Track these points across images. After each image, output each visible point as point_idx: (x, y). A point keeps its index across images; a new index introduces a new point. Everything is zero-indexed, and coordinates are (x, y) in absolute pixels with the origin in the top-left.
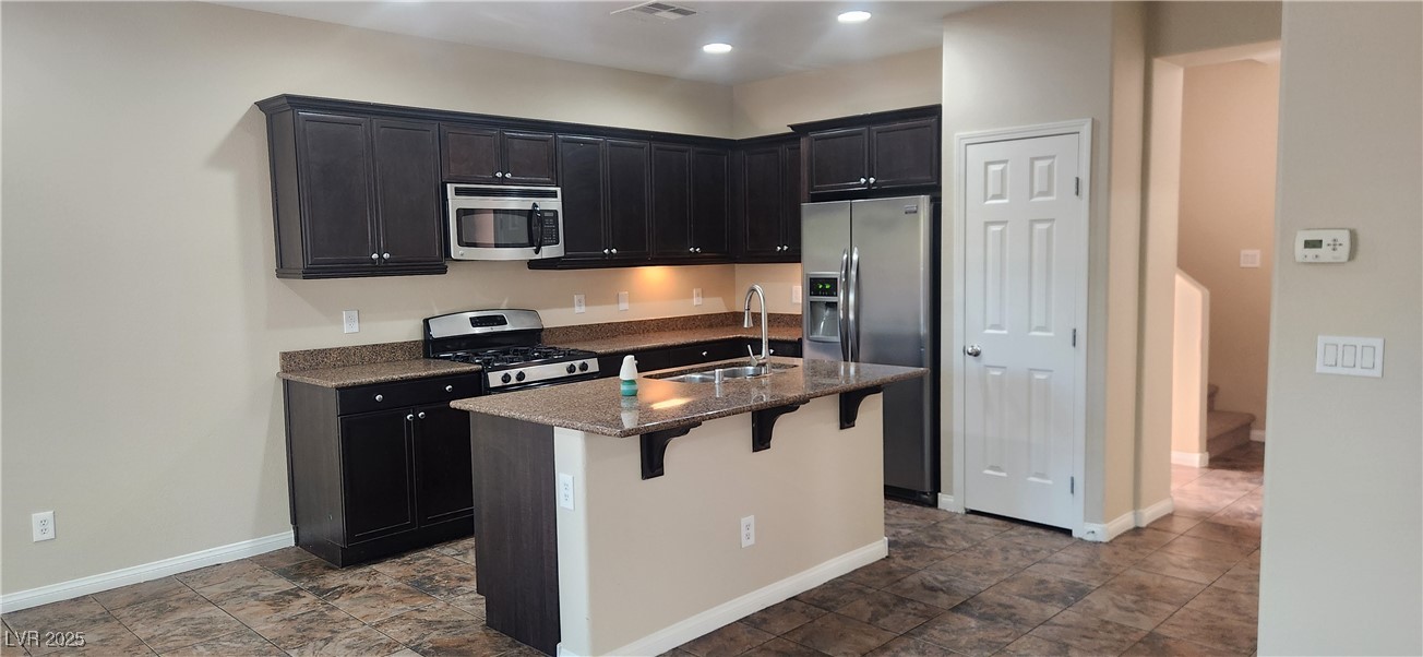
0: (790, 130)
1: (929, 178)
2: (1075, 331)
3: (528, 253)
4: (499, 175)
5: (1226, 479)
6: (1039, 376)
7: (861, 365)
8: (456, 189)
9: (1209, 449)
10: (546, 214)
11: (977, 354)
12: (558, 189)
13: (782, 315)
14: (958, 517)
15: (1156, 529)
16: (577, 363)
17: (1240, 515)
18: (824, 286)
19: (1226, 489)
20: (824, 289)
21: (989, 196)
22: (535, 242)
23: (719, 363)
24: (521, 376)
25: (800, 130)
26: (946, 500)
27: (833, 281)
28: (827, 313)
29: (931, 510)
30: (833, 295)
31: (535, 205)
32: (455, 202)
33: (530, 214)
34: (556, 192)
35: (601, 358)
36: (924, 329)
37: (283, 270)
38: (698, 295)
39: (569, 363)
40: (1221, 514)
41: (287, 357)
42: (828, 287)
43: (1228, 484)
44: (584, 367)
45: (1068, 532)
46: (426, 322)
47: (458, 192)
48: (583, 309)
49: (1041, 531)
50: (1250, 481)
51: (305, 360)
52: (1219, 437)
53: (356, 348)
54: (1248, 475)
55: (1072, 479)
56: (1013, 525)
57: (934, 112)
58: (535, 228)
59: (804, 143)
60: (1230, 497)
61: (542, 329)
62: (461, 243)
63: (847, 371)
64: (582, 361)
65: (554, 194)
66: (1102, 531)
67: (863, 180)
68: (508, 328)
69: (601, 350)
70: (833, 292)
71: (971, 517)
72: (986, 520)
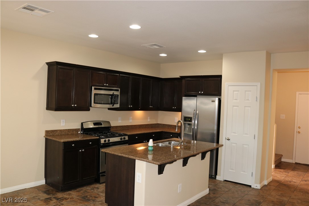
0: (180, 77)
1: (218, 93)
2: (255, 135)
3: (110, 106)
4: (105, 84)
5: (280, 171)
6: (245, 146)
7: (197, 141)
8: (95, 88)
9: (275, 164)
10: (116, 96)
11: (229, 140)
12: (119, 89)
13: (171, 125)
14: (222, 182)
15: (270, 185)
16: (123, 137)
17: (287, 181)
18: (188, 119)
19: (281, 174)
20: (188, 120)
21: (234, 99)
22: (113, 103)
23: (166, 140)
24: (109, 140)
25: (182, 78)
26: (218, 178)
27: (191, 118)
28: (188, 126)
29: (215, 180)
30: (190, 122)
31: (113, 93)
32: (94, 92)
33: (112, 95)
34: (119, 90)
35: (129, 136)
36: (215, 132)
37: (48, 108)
38: (149, 119)
39: (121, 137)
40: (283, 181)
41: (47, 132)
42: (189, 119)
43: (281, 173)
44: (124, 138)
45: (250, 186)
46: (82, 123)
47: (95, 89)
48: (121, 121)
49: (244, 186)
50: (286, 172)
51: (51, 133)
52: (276, 161)
53: (64, 130)
54: (284, 170)
55: (252, 173)
56: (237, 184)
57: (220, 77)
58: (113, 99)
59: (183, 81)
60: (283, 176)
61: (111, 127)
62: (95, 103)
63: (194, 142)
64: (124, 137)
65: (118, 90)
66: (259, 187)
67: (200, 92)
68: (103, 126)
69: (129, 134)
70: (191, 121)
71: (225, 182)
72: (229, 183)
